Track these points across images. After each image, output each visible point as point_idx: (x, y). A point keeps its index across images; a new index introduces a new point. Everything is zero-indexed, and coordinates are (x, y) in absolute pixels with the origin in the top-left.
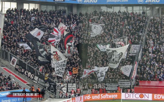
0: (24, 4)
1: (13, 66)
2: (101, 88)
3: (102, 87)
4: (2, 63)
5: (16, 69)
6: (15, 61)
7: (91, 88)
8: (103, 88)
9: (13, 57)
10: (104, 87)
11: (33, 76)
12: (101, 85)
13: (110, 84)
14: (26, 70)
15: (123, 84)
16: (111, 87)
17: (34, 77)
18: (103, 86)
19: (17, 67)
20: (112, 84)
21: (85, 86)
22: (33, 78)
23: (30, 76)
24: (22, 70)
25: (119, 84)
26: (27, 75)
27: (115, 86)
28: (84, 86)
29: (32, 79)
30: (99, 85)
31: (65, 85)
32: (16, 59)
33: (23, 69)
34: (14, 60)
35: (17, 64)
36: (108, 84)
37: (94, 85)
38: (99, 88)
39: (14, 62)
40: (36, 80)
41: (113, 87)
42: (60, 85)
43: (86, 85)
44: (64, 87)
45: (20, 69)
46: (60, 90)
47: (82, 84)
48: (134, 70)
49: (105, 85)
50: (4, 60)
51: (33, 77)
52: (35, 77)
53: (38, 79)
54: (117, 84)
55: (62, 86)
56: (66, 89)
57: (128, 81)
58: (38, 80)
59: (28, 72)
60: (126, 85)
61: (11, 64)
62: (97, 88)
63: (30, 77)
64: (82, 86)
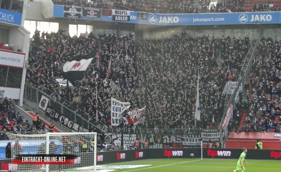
0: (70, 25)
1: (43, 110)
2: (175, 142)
3: (176, 140)
4: (26, 105)
5: (47, 114)
6: (46, 101)
7: (159, 141)
8: (177, 142)
9: (43, 96)
10: (179, 141)
11: (71, 123)
12: (175, 138)
13: (189, 137)
14: (61, 115)
15: (209, 135)
16: (191, 141)
17: (73, 125)
18: (178, 139)
19: (49, 111)
20: (191, 137)
21: (150, 139)
22: (72, 127)
23: (67, 124)
24: (55, 115)
25: (202, 137)
26: (64, 122)
27: (196, 140)
28: (148, 138)
29: (70, 128)
30: (171, 138)
31: (119, 136)
32: (47, 99)
33: (57, 114)
34: (44, 100)
35: (48, 106)
36: (186, 137)
37: (164, 138)
38: (171, 142)
39: (44, 104)
40: (75, 129)
41: (193, 141)
42: (111, 136)
43: (151, 137)
44: (116, 139)
45: (53, 113)
46: (110, 143)
47: (146, 136)
48: (227, 115)
49: (181, 138)
50: (31, 101)
51: (71, 125)
52: (75, 124)
53: (79, 127)
54: (199, 136)
55: (114, 137)
56: (120, 142)
57: (216, 131)
58: (79, 129)
59: (64, 117)
60: (213, 137)
61: (40, 106)
62: (168, 142)
63: (67, 126)
64: (145, 138)
